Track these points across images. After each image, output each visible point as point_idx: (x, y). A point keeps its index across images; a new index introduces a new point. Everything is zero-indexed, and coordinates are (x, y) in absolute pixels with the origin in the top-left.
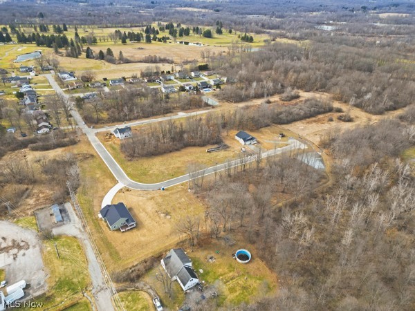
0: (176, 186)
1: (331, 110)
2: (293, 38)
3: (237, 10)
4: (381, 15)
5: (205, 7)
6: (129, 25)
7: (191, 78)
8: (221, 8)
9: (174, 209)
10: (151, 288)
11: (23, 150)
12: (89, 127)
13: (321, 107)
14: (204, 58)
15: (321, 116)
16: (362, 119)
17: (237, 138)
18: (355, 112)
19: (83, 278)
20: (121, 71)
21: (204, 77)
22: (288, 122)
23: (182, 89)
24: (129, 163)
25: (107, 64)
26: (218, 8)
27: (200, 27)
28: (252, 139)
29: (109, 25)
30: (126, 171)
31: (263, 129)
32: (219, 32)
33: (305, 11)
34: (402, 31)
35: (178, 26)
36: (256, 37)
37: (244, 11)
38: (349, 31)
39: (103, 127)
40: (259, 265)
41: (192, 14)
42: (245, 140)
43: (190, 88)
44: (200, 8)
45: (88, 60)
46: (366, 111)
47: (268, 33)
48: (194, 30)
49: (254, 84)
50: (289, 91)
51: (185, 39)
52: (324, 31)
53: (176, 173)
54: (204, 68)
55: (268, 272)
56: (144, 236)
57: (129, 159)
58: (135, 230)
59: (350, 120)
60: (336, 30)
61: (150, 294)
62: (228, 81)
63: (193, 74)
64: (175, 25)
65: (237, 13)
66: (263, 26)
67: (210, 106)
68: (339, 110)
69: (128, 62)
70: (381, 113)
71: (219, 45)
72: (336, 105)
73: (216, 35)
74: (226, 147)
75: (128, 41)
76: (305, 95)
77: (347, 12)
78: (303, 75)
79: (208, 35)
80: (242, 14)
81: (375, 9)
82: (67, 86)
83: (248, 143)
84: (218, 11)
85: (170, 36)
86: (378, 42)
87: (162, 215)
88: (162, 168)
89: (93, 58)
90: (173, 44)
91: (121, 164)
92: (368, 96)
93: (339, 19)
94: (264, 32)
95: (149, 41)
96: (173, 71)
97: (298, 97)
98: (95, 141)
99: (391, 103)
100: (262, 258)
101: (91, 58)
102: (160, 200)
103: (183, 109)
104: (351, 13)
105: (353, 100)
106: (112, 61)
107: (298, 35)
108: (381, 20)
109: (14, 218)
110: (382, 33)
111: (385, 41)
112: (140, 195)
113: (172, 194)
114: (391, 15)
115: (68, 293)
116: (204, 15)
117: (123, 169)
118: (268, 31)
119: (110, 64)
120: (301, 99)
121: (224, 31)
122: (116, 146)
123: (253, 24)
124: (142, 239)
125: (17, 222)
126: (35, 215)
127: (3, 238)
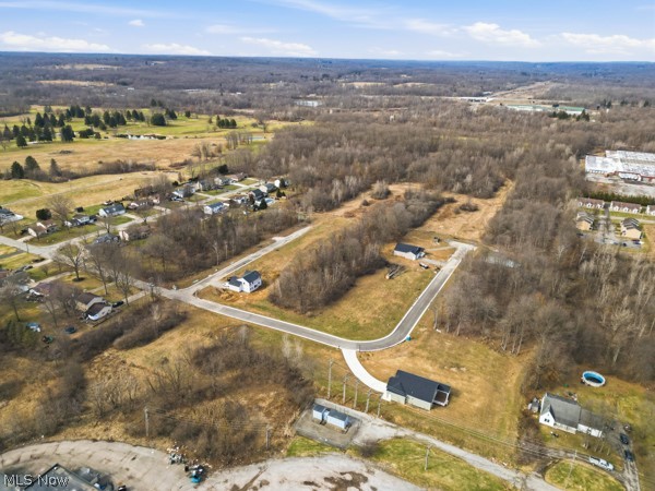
0: (415, 330)
1: (442, 202)
2: (285, 119)
4: (357, 85)
5: (97, 79)
7: (217, 187)
8: (127, 80)
9: (455, 358)
11: (106, 354)
12: (169, 288)
14: (200, 156)
15: (442, 210)
16: (489, 210)
17: (397, 253)
19: (486, 479)
20: (85, 192)
21: (243, 188)
24: (315, 320)
25: (39, 184)
26: (122, 80)
27: (138, 111)
28: (420, 250)
30: (328, 332)
32: (173, 117)
33: (258, 81)
37: (173, 84)
38: (344, 106)
42: (415, 252)
43: (242, 201)
47: (242, 114)
50: (381, 186)
56: (473, 400)
58: (454, 399)
59: (475, 209)
63: (218, 181)
65: (165, 87)
66: (226, 104)
67: (302, 221)
68: (451, 201)
70: (490, 196)
71: (191, 136)
72: (446, 195)
73: (172, 122)
74: (401, 268)
75: (27, 141)
76: (398, 189)
79: (159, 121)
80: (174, 88)
81: (340, 77)
83: (420, 255)
86: (392, 117)
87: (454, 369)
88: (369, 314)
91: (306, 325)
95: (68, 137)
97: (389, 193)
98: (212, 307)
102: (425, 354)
103: (278, 232)
105: (456, 187)
107: (290, 114)
108: (360, 90)
111: (400, 115)
112: (393, 356)
113: (426, 341)
114: (369, 84)
118: (240, 111)
119: (47, 184)
120: (395, 194)
121: (176, 114)
122: (261, 304)
123: (211, 102)
124: (477, 404)
125: (291, 453)
126: (298, 433)
127: (306, 483)
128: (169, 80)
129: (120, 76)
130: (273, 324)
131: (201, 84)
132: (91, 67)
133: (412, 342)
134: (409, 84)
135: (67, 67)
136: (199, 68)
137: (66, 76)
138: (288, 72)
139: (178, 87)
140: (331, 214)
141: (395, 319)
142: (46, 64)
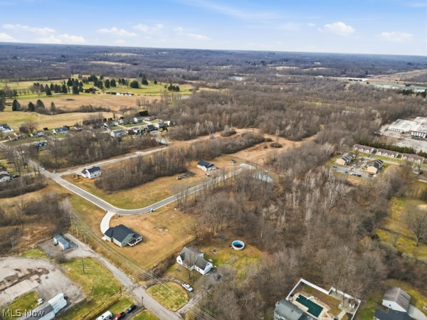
0: (162, 207)
1: (263, 140)
2: (214, 87)
3: (155, 64)
4: (278, 68)
5: (122, 61)
6: (46, 78)
7: (134, 123)
8: (138, 62)
9: (169, 224)
10: (176, 278)
12: (52, 172)
13: (256, 139)
14: (140, 106)
15: (257, 146)
16: (288, 145)
17: (199, 166)
18: (282, 141)
19: (114, 284)
20: (59, 120)
21: (147, 122)
22: (235, 152)
23: (131, 133)
24: (110, 196)
25: (39, 115)
26: (135, 62)
27: (125, 79)
28: (212, 165)
29: (23, 79)
30: (110, 202)
31: (217, 158)
32: (145, 83)
33: (216, 65)
34: (296, 80)
35: (102, 78)
36: (182, 87)
37: (161, 65)
38: (258, 81)
39: (66, 171)
40: (251, 249)
41: (111, 67)
42: (207, 167)
43: (138, 131)
44: (116, 62)
45: (16, 112)
46: (289, 139)
48: (120, 82)
49: (198, 124)
50: (227, 129)
51: (112, 89)
52: (237, 82)
53: (157, 198)
54: (144, 114)
55: (260, 252)
56: (152, 246)
57: (109, 192)
58: (142, 244)
59: (280, 146)
60: (247, 80)
61: (177, 283)
62: (171, 124)
63: (136, 120)
64: (98, 77)
65: (156, 67)
66: (184, 77)
67: (163, 144)
68: (270, 140)
69: (61, 112)
70: (299, 140)
71: (149, 94)
72: (266, 136)
73: (143, 86)
74: (193, 175)
75: (53, 93)
76: (240, 131)
77: (250, 66)
78: (234, 115)
79: (135, 85)
80: (160, 67)
81: (271, 63)
82: (7, 138)
83: (210, 169)
84: (136, 64)
85: (96, 88)
87: (160, 230)
88: (144, 196)
89: (22, 110)
90: (102, 94)
91: (102, 198)
92: (288, 128)
93: (246, 71)
94: (186, 83)
95: (76, 92)
96: (114, 118)
97: (235, 133)
98: (64, 183)
99: (305, 132)
100: (253, 244)
101: (18, 110)
102: (153, 219)
103: (140, 149)
104: (253, 66)
105: (278, 132)
106: (44, 112)
107: (217, 84)
108: (278, 72)
109: (19, 253)
110: (282, 81)
111: (287, 87)
112: (133, 219)
113: (162, 213)
114: (285, 67)
115: (105, 296)
116: (123, 68)
117: (106, 201)
118: (189, 81)
119: (43, 115)
120: (238, 134)
121: (148, 81)
122: (89, 185)
123: (175, 76)
124: (152, 248)
125: (24, 255)
126: (38, 247)
127: (17, 270)
128: (161, 63)
129: (135, 60)
130: (85, 195)
131: (179, 65)
132: (124, 54)
133: (152, 213)
134: (315, 69)
135: (111, 54)
136: (185, 56)
137: (106, 59)
138: (239, 59)
139: (164, 67)
140: (185, 142)
141: (156, 201)
142: (101, 52)
